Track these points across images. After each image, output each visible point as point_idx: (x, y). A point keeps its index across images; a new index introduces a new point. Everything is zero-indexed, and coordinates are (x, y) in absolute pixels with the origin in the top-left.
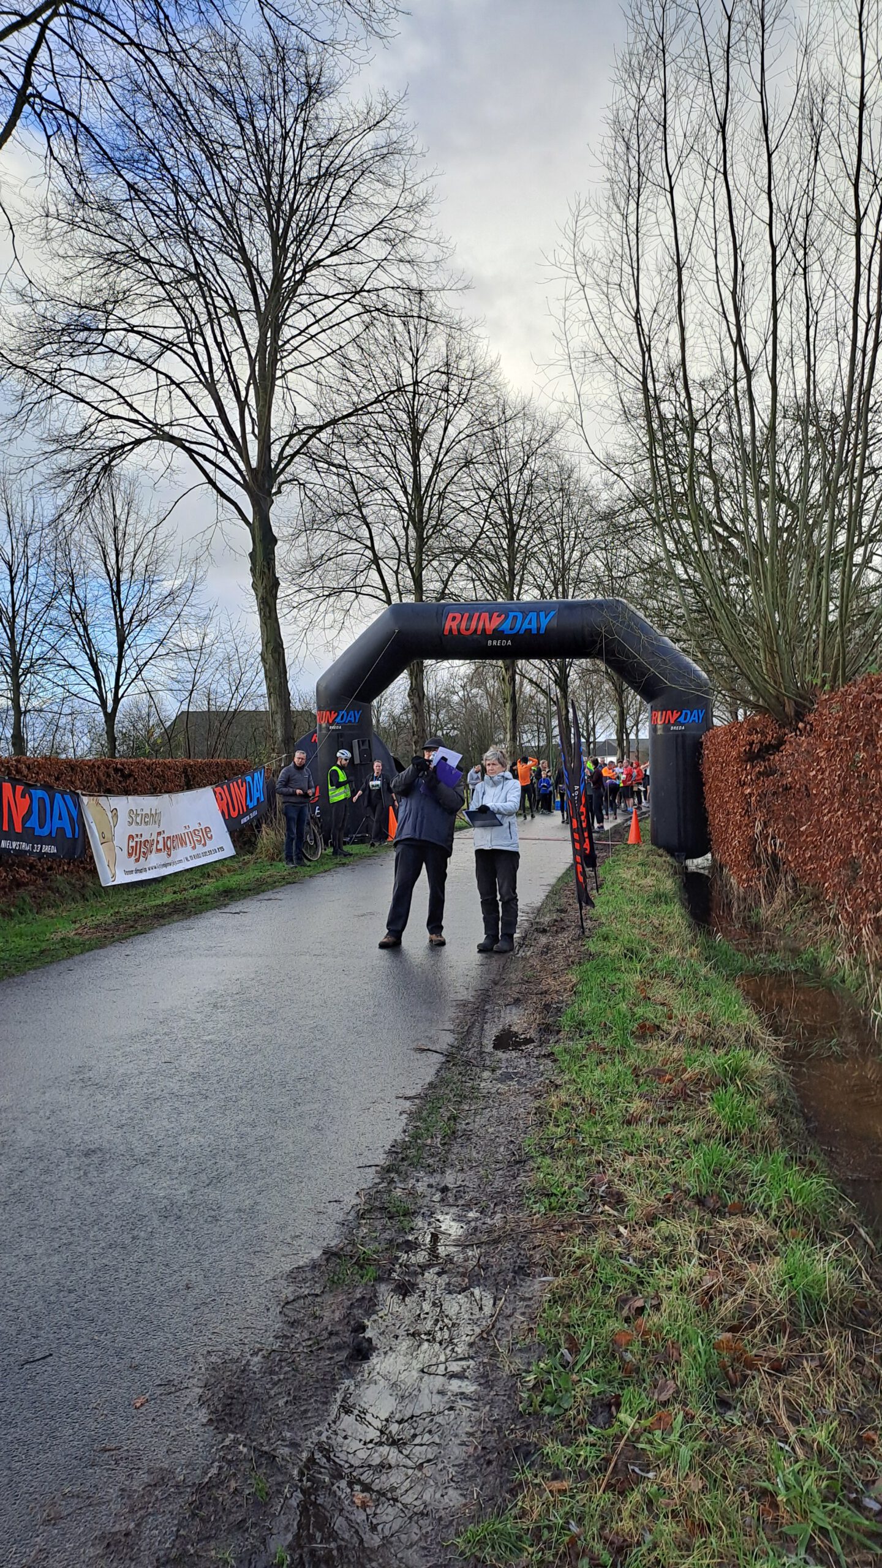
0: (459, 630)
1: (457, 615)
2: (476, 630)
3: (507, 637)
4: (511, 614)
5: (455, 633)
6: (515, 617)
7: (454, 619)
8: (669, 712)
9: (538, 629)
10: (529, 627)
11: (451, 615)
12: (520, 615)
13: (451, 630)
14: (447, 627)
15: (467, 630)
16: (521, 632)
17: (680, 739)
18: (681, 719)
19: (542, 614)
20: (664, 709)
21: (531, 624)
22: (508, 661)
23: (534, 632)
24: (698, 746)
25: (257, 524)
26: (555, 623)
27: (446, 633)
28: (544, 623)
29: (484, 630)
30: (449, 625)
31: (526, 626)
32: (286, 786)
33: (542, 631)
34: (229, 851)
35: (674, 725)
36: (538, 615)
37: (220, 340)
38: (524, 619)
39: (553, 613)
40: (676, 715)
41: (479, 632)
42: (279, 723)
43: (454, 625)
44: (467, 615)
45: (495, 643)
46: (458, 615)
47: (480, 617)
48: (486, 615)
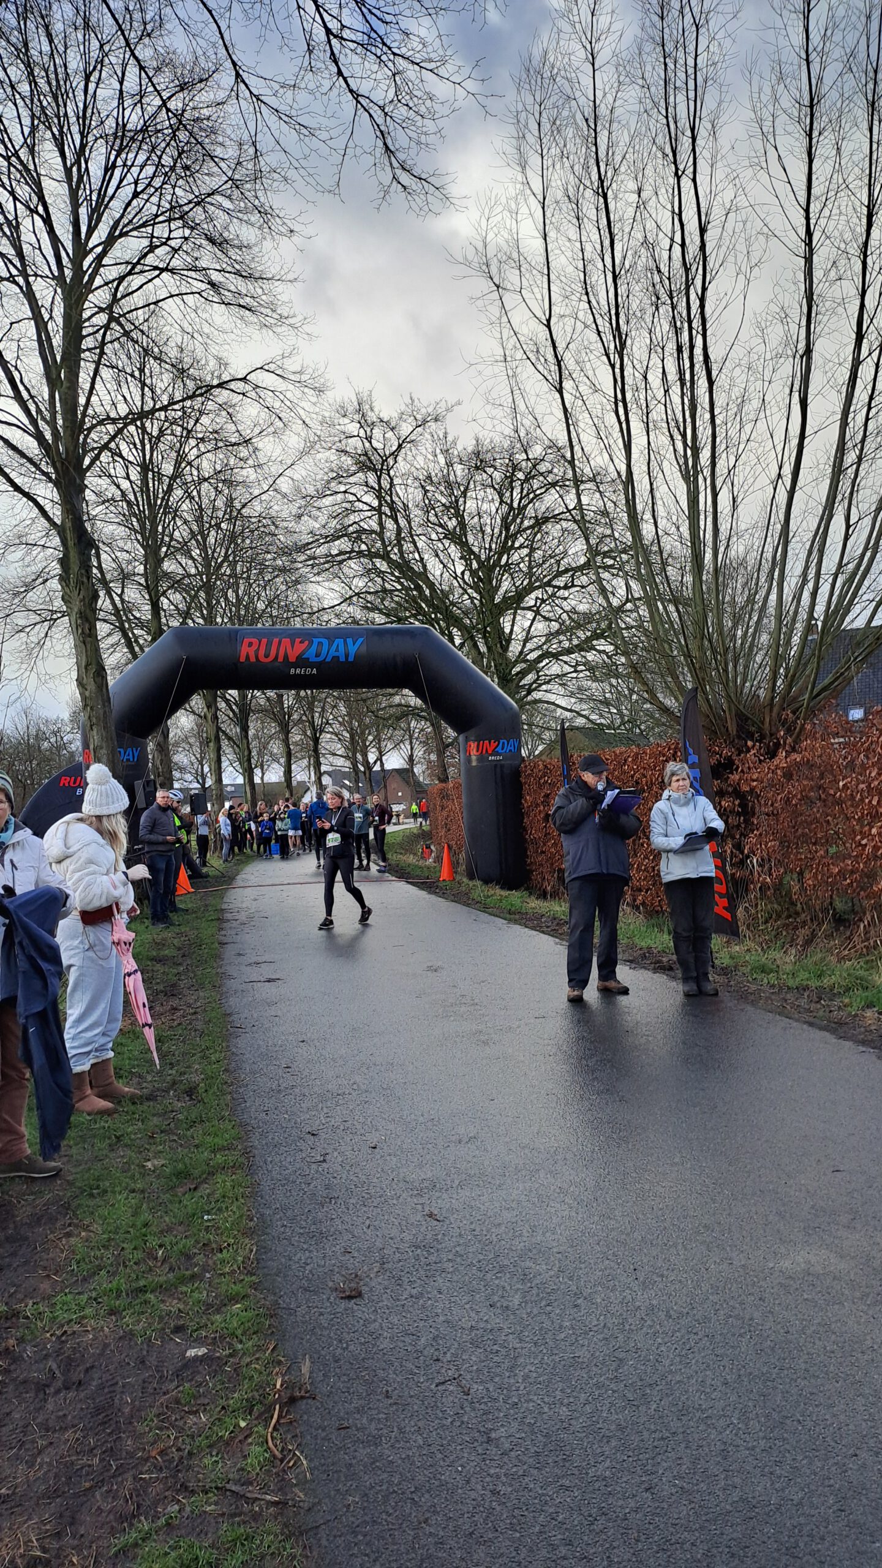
0: (257, 658)
1: (255, 641)
2: (276, 657)
3: (312, 665)
4: (316, 641)
5: (253, 659)
6: (320, 644)
7: (250, 644)
8: (486, 742)
9: (347, 656)
10: (336, 654)
11: (247, 641)
12: (325, 642)
13: (248, 657)
14: (243, 654)
15: (266, 656)
16: (328, 659)
17: (498, 770)
18: (499, 749)
19: (349, 641)
20: (478, 740)
21: (338, 650)
23: (342, 659)
24: (516, 773)
26: (364, 650)
27: (242, 660)
28: (353, 649)
29: (286, 657)
30: (246, 651)
31: (332, 652)
33: (351, 659)
35: (491, 755)
38: (330, 645)
39: (361, 640)
40: (492, 745)
41: (280, 659)
43: (252, 651)
44: (264, 641)
45: (298, 671)
47: (280, 643)
48: (286, 641)
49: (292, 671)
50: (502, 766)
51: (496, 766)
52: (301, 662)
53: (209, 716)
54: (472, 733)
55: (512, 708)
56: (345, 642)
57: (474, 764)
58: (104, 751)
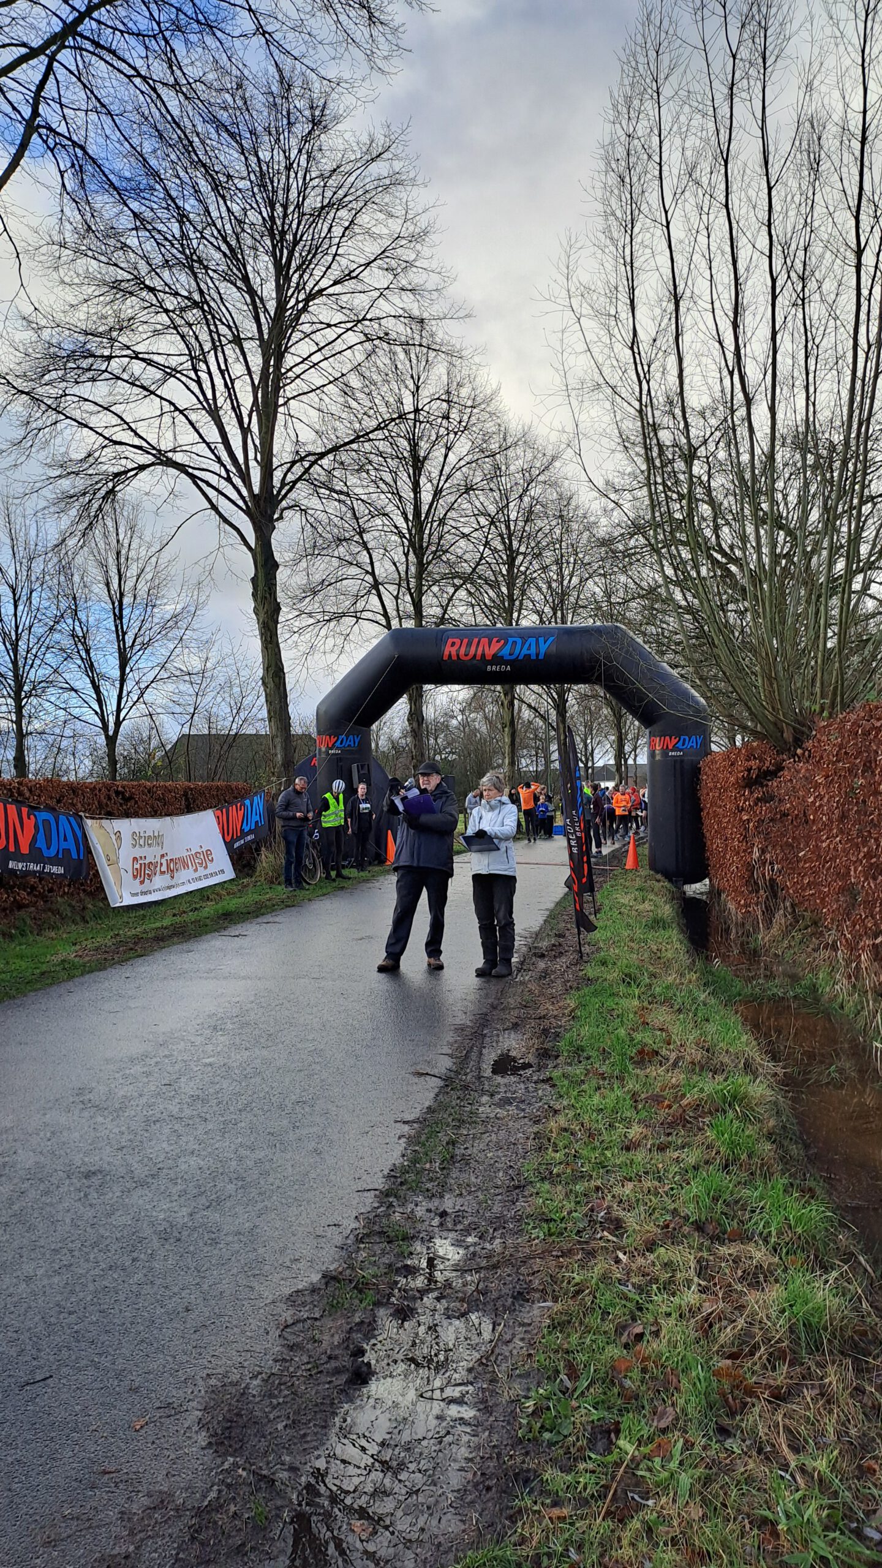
0: (458, 655)
2: (475, 656)
3: (506, 662)
4: (511, 640)
5: (454, 658)
6: (515, 643)
7: (453, 644)
8: (668, 738)
10: (528, 652)
11: (450, 641)
12: (519, 641)
13: (450, 656)
14: (446, 653)
15: (466, 655)
16: (521, 657)
17: (678, 766)
18: (680, 745)
19: (541, 640)
20: (662, 734)
21: (530, 649)
22: (507, 687)
23: (533, 657)
24: (696, 771)
25: (259, 550)
26: (554, 649)
27: (445, 658)
28: (543, 648)
29: (483, 655)
30: (449, 650)
31: (525, 651)
32: (286, 809)
33: (541, 657)
34: (230, 874)
35: (672, 751)
36: (537, 641)
37: (223, 367)
38: (523, 644)
39: (552, 639)
40: (674, 741)
41: (478, 658)
42: (279, 748)
43: (453, 650)
44: (465, 641)
45: (494, 668)
46: (457, 641)
47: (479, 642)
48: (485, 640)
49: (489, 668)
50: (680, 760)
54: (658, 728)
55: (697, 703)
57: (658, 758)
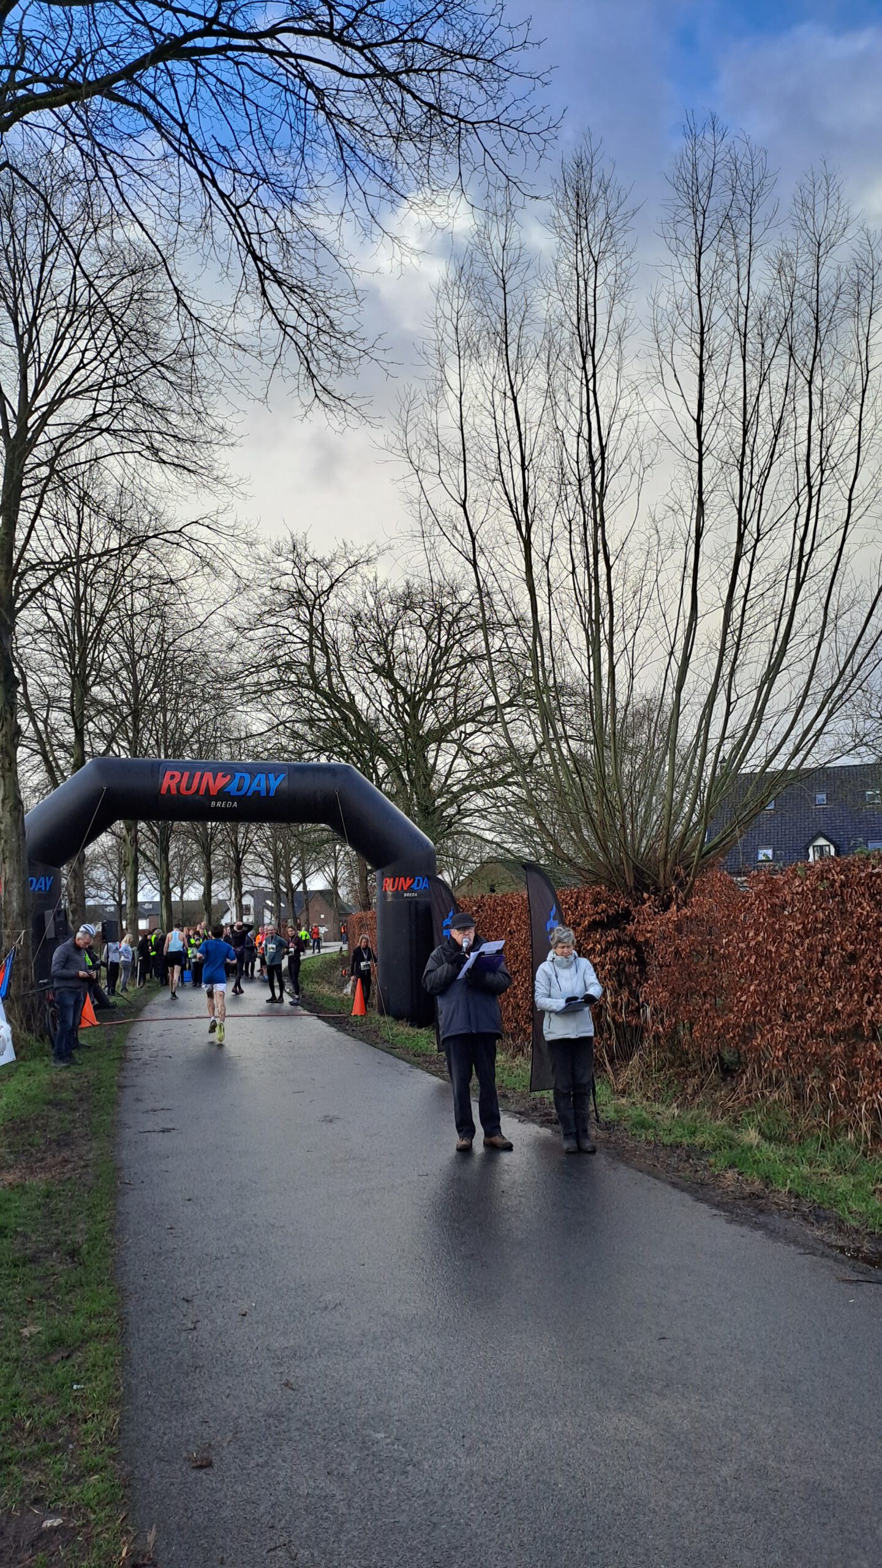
0: (178, 790)
1: (175, 773)
2: (198, 790)
3: (233, 799)
4: (238, 775)
5: (174, 792)
6: (242, 778)
7: (173, 777)
8: (402, 879)
9: (268, 791)
10: (258, 789)
11: (169, 773)
12: (247, 776)
13: (169, 789)
14: (165, 786)
15: (188, 789)
16: (250, 794)
17: (413, 906)
18: (414, 886)
19: (271, 776)
20: (394, 877)
21: (260, 785)
23: (263, 794)
26: (285, 785)
27: (163, 792)
28: (274, 784)
29: (208, 789)
30: (167, 782)
31: (254, 787)
33: (272, 794)
35: (407, 892)
38: (252, 779)
39: (282, 776)
40: (409, 882)
41: (202, 792)
43: (173, 784)
44: (187, 774)
45: (219, 804)
46: (177, 775)
47: (202, 777)
48: (209, 776)
49: (213, 804)
50: (417, 903)
51: (410, 903)
52: (223, 795)
53: (128, 839)
54: (388, 869)
55: (428, 845)
56: (267, 778)
57: (389, 900)
58: (15, 884)
